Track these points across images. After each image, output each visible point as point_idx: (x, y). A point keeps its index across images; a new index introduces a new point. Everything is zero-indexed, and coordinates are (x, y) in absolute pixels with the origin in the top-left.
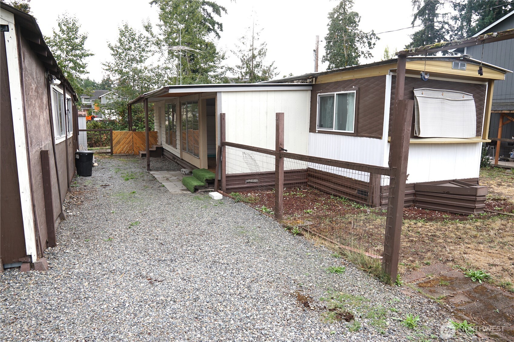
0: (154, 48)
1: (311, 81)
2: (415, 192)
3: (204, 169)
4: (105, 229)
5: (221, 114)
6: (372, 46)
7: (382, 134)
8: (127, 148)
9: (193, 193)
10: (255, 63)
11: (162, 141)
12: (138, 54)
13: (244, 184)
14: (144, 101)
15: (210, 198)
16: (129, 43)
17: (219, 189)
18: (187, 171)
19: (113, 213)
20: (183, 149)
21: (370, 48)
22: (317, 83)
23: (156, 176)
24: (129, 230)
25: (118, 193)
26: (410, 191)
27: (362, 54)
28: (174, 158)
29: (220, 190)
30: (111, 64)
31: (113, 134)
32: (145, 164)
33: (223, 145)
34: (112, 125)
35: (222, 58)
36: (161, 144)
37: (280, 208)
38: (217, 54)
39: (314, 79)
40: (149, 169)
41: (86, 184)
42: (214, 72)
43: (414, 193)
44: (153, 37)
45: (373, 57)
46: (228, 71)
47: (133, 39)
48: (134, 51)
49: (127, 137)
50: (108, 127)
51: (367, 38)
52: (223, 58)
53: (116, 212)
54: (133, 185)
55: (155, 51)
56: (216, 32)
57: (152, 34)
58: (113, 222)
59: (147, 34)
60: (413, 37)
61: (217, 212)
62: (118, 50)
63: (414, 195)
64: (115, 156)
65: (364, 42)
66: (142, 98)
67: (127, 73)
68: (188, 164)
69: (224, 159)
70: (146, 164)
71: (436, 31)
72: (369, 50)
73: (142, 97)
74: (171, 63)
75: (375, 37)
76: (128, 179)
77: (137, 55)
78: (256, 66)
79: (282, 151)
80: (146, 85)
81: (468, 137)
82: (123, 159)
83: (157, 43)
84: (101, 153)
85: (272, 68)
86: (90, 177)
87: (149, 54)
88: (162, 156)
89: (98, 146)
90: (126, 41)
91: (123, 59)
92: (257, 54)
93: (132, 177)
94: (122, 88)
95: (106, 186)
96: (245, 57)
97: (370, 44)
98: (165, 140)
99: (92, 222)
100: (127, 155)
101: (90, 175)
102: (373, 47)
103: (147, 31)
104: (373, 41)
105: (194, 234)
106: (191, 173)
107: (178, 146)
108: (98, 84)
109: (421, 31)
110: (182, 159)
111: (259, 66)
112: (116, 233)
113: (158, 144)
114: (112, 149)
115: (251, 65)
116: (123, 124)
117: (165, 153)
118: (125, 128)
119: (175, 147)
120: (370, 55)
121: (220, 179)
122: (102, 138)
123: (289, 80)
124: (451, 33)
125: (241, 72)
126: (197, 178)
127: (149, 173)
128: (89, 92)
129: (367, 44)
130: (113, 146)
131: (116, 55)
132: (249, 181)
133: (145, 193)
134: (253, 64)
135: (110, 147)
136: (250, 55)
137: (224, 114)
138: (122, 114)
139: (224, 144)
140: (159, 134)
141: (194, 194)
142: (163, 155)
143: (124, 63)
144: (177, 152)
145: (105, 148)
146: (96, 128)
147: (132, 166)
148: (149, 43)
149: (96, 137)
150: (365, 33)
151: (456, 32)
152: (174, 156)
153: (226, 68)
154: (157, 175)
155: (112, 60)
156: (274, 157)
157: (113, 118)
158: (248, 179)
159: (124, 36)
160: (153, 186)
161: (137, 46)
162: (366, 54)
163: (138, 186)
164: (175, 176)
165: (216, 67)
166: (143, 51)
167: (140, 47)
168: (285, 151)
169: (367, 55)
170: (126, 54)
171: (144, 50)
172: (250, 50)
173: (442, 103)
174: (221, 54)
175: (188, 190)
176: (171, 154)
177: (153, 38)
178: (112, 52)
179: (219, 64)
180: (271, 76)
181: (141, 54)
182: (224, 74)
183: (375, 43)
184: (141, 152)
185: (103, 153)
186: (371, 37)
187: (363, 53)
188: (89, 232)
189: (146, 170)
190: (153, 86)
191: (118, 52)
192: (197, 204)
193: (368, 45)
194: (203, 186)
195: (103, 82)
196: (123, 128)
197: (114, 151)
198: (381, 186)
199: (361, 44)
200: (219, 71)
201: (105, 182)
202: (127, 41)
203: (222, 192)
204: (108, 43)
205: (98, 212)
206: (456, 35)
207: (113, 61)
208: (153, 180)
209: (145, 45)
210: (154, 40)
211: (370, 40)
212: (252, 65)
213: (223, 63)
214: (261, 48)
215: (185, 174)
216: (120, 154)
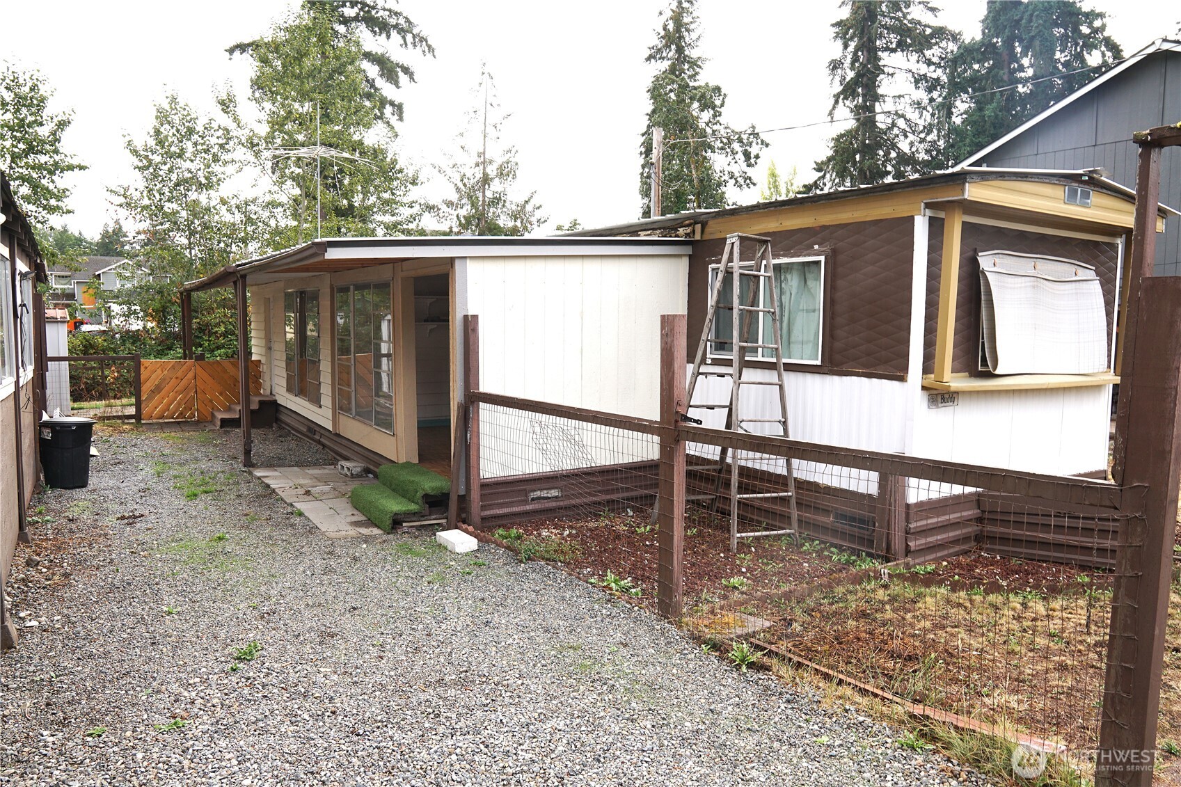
0: (241, 154)
1: (688, 231)
2: (981, 515)
3: (408, 465)
4: (154, 679)
5: (466, 317)
6: (753, 161)
7: (905, 368)
8: (179, 404)
9: (389, 533)
10: (489, 194)
11: (277, 385)
12: (203, 167)
13: (526, 502)
14: (235, 283)
15: (442, 547)
16: (181, 142)
17: (461, 520)
18: (355, 466)
19: (169, 613)
20: (341, 407)
21: (749, 165)
22: (706, 237)
23: (274, 484)
24: (234, 679)
25: (173, 541)
26: (970, 513)
27: (731, 178)
28: (310, 429)
29: (464, 522)
30: (132, 191)
31: (142, 369)
32: (238, 448)
33: (472, 402)
34: (133, 344)
35: (411, 183)
36: (271, 393)
37: (677, 585)
38: (401, 171)
39: (698, 227)
40: (249, 464)
41: (74, 512)
42: (393, 215)
43: (977, 518)
44: (239, 126)
45: (754, 184)
46: (427, 213)
47: (191, 131)
48: (192, 161)
49: (179, 374)
50: (122, 348)
51: (742, 142)
52: (414, 183)
53: (179, 609)
54: (213, 512)
55: (246, 163)
56: (388, 122)
57: (236, 119)
58: (175, 648)
59: (225, 121)
60: (832, 144)
61: (480, 595)
62: (151, 157)
63: (980, 520)
64: (148, 426)
65: (734, 153)
66: (230, 273)
67: (175, 213)
68: (356, 448)
69: (474, 440)
70: (242, 449)
71: (880, 133)
72: (748, 170)
73: (231, 270)
74: (286, 192)
75: (759, 141)
76: (195, 495)
77: (200, 170)
78: (493, 202)
79: (684, 424)
80: (222, 245)
81: (1090, 371)
82: (173, 434)
83: (252, 143)
84: (109, 418)
85: (529, 208)
86: (84, 490)
87: (230, 169)
88: (274, 425)
89: (99, 399)
90: (171, 134)
91: (163, 180)
92: (495, 173)
93: (207, 489)
94: (159, 252)
95: (135, 517)
96: (466, 181)
97: (747, 155)
98: (284, 384)
99: (106, 654)
100: (179, 423)
101: (84, 484)
102: (753, 163)
103: (226, 112)
104: (754, 150)
105: (440, 682)
106: (367, 471)
107: (326, 400)
108: (91, 243)
109: (849, 132)
110: (338, 435)
111: (498, 203)
112: (194, 694)
113: (262, 392)
114: (138, 405)
115: (481, 199)
116: (162, 342)
117: (283, 418)
118: (166, 352)
119: (316, 401)
120: (748, 181)
121: (462, 492)
122: (106, 377)
123: (624, 231)
124: (911, 137)
125: (458, 216)
126: (393, 490)
127: (250, 473)
128: (72, 260)
129: (740, 156)
130: (143, 398)
131: (147, 168)
132: (538, 494)
133: (253, 540)
134: (484, 196)
135: (133, 400)
136: (479, 176)
137: (475, 317)
138: (161, 315)
139: (474, 398)
140: (264, 368)
141: (391, 536)
142: (277, 420)
143: (166, 190)
144: (322, 416)
145: (118, 402)
146: (92, 351)
147: (199, 455)
148: (231, 143)
149: (91, 374)
150: (736, 130)
151: (922, 135)
152: (312, 425)
153: (420, 205)
154: (276, 479)
155: (136, 182)
156: (656, 439)
157: (136, 325)
158: (535, 491)
159: (169, 123)
160: (269, 513)
161: (199, 147)
162: (739, 179)
163: (228, 515)
164: (326, 483)
165: (396, 203)
166: (214, 161)
167: (207, 151)
168: (695, 425)
169: (741, 180)
170: (172, 167)
171: (216, 159)
172: (477, 165)
173: (1034, 287)
174: (410, 172)
175: (370, 523)
176: (302, 420)
177: (239, 129)
178: (136, 162)
179: (404, 195)
180: (529, 226)
181: (210, 170)
182: (417, 220)
183: (758, 155)
184: (220, 416)
185: (114, 417)
186: (751, 140)
187: (732, 176)
188: (100, 696)
189: (241, 466)
190: (238, 246)
191: (150, 161)
192: (411, 569)
193: (743, 158)
194: (414, 514)
195: (103, 237)
196: (163, 350)
197: (145, 411)
198: (908, 506)
199: (726, 156)
200: (405, 212)
201: (129, 505)
202: (174, 135)
203: (471, 528)
204: (128, 138)
205: (120, 613)
206: (922, 141)
207: (141, 184)
208: (265, 496)
209: (221, 146)
210: (243, 134)
211: (748, 148)
212: (484, 201)
213: (415, 193)
214: (505, 159)
215: (352, 474)
216: (161, 421)
